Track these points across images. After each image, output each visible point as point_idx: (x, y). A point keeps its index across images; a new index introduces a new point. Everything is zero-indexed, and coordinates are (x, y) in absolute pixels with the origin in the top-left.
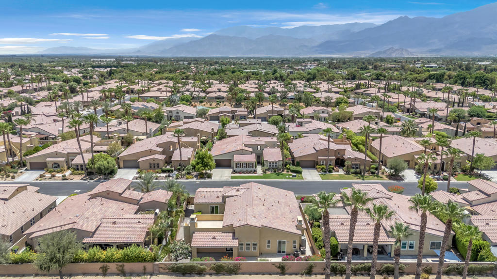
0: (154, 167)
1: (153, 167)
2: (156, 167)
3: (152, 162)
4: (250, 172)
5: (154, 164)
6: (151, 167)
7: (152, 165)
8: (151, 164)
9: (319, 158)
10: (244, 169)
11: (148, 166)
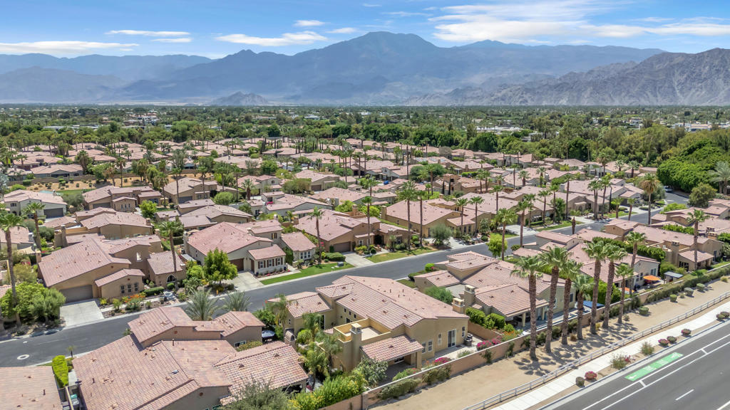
0: (130, 291)
1: (126, 291)
2: (133, 290)
3: (126, 283)
4: (281, 271)
5: (129, 286)
6: (123, 292)
7: (126, 288)
8: (123, 287)
9: (357, 237)
10: (271, 269)
11: (119, 290)
